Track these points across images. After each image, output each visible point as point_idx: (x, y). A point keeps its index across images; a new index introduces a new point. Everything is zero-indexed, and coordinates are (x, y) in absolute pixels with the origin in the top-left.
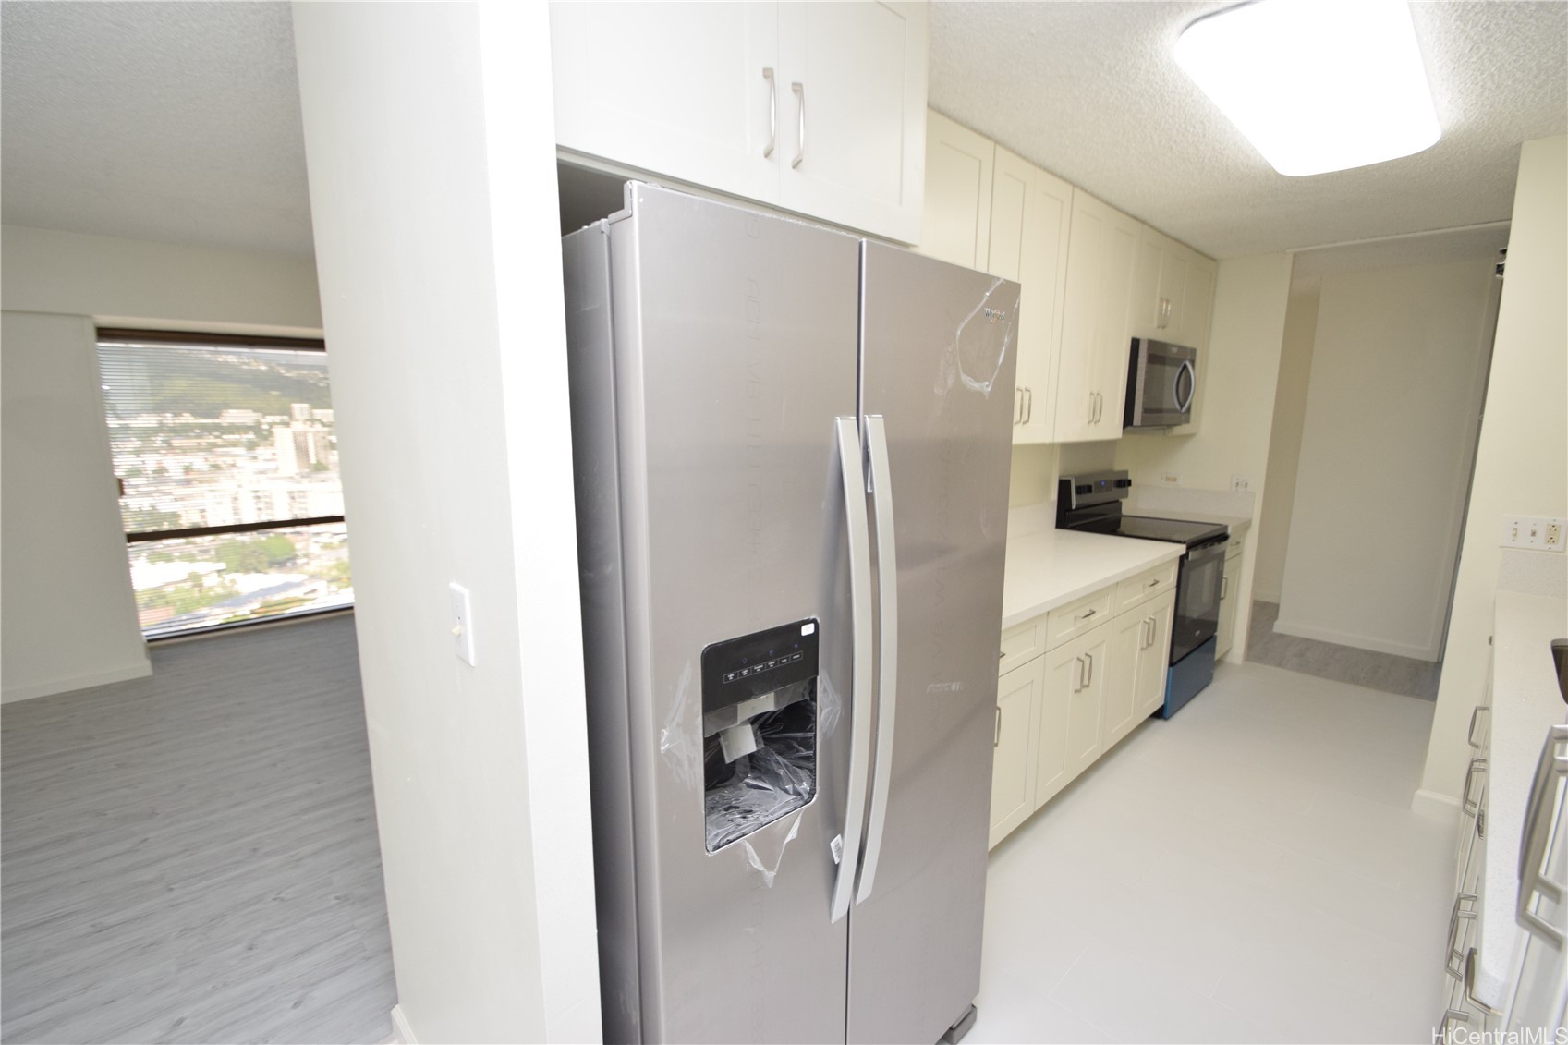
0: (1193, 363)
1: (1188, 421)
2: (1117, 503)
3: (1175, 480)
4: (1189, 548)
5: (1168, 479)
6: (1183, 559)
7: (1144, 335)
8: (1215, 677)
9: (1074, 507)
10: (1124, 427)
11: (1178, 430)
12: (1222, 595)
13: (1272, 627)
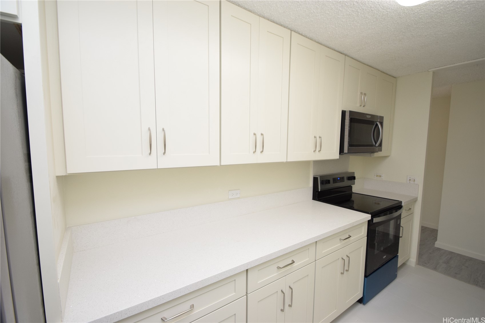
0: (382, 124)
1: (381, 150)
2: (350, 188)
3: (380, 176)
4: (372, 217)
5: (377, 176)
6: (370, 222)
7: (348, 109)
8: (398, 276)
9: (319, 191)
10: (340, 153)
11: (376, 155)
12: (401, 235)
13: (434, 244)
